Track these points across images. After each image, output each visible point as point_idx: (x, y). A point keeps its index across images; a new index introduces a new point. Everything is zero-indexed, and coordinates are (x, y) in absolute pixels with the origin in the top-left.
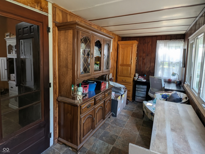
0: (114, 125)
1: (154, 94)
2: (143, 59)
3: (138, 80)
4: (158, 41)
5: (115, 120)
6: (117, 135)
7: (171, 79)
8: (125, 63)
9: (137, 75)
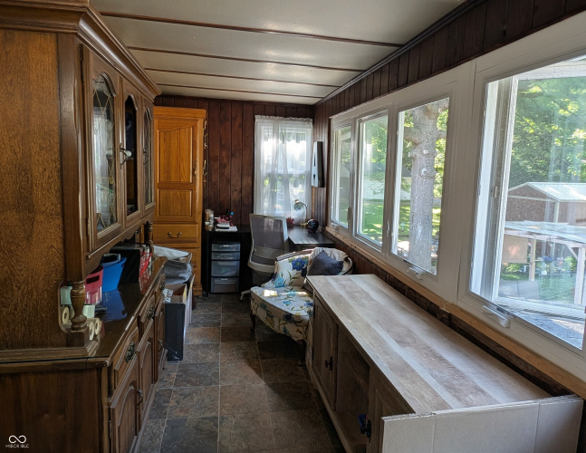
0: (188, 388)
1: (274, 264)
2: (223, 166)
3: (217, 230)
4: (258, 118)
5: (184, 370)
6: (213, 414)
7: (293, 217)
8: (173, 180)
9: (210, 214)
